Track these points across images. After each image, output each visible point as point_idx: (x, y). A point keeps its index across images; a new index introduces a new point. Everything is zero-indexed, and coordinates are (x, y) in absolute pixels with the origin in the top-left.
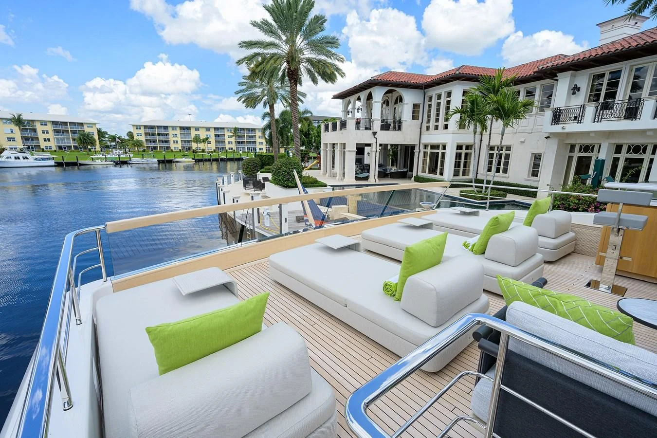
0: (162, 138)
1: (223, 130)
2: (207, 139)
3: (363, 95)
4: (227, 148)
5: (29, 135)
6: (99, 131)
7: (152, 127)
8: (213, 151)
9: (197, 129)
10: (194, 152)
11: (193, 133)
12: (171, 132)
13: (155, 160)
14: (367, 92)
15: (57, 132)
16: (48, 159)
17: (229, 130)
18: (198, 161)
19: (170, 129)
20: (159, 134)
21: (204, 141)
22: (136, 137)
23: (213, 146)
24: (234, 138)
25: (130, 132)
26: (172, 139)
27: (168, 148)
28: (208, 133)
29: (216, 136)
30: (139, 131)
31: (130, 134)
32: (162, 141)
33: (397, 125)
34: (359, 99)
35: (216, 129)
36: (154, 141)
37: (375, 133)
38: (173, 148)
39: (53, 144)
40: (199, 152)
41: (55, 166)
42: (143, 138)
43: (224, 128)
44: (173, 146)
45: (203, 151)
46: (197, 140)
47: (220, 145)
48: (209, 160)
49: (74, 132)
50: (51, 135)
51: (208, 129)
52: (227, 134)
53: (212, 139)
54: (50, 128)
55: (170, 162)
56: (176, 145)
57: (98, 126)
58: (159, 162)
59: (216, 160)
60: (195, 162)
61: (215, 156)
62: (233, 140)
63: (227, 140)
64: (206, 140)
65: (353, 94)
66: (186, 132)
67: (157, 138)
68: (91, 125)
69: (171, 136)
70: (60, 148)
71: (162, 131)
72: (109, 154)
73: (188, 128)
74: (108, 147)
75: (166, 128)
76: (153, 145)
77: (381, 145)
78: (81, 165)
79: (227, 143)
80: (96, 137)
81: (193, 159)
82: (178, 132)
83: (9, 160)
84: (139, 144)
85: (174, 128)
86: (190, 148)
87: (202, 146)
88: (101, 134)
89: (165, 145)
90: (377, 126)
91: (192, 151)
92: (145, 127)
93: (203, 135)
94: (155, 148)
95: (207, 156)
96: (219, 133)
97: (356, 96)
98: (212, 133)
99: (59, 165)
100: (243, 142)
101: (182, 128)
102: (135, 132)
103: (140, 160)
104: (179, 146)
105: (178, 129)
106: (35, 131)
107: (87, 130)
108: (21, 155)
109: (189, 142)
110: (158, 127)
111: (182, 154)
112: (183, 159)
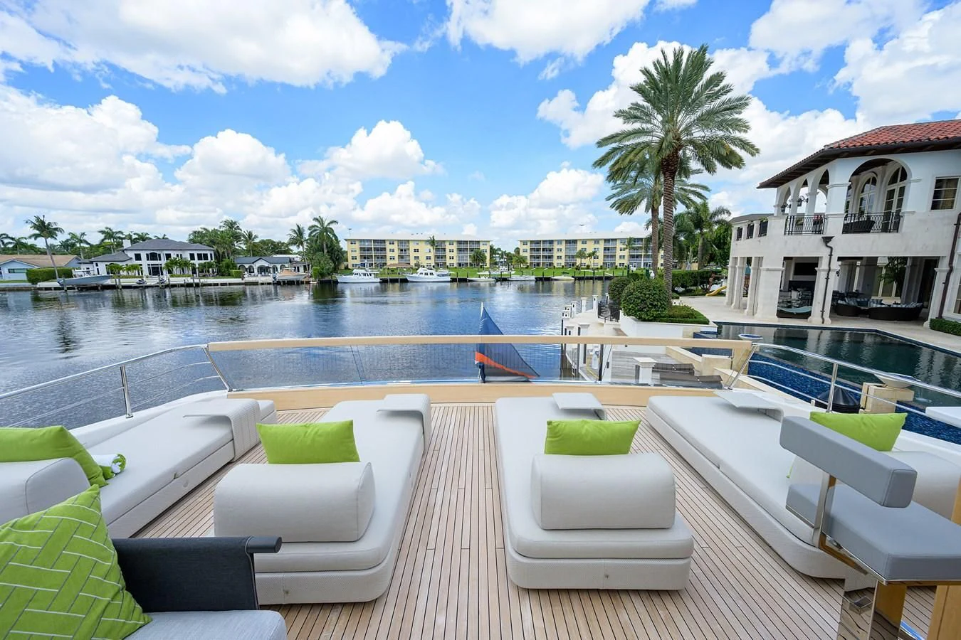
0: (546, 254)
1: (614, 242)
2: (594, 253)
3: (814, 176)
4: (617, 264)
5: (440, 254)
6: (491, 248)
7: (538, 242)
8: (599, 267)
9: (584, 242)
10: (578, 268)
11: (580, 246)
12: (556, 246)
13: (533, 278)
14: (821, 170)
15: (460, 250)
16: (446, 275)
17: (622, 241)
18: (580, 279)
19: (555, 243)
20: (543, 250)
21: (590, 255)
22: (522, 253)
23: (600, 262)
24: (627, 250)
25: (518, 248)
26: (556, 254)
27: (551, 264)
28: (597, 246)
29: (605, 249)
30: (525, 247)
31: (517, 250)
32: (546, 257)
33: (891, 223)
34: (805, 184)
35: (607, 241)
36: (538, 257)
37: (827, 240)
38: (555, 265)
39: (455, 262)
40: (583, 269)
41: (450, 282)
42: (527, 255)
43: (616, 240)
44: (555, 262)
45: (588, 267)
46: (581, 254)
47: (609, 261)
48: (591, 278)
49: (472, 250)
50: (455, 254)
51: (597, 241)
52: (619, 245)
53: (601, 254)
54: (455, 247)
55: (548, 279)
56: (559, 261)
57: (491, 244)
58: (537, 280)
59: (600, 278)
60: (575, 280)
61: (599, 273)
62: (626, 253)
63: (619, 253)
64: (593, 255)
65: (795, 178)
66: (572, 246)
67: (541, 253)
68: (486, 242)
69: (555, 250)
70: (460, 265)
71: (548, 246)
72: (494, 270)
73: (575, 242)
74: (496, 263)
75: (551, 242)
76: (536, 261)
77: (840, 259)
78: (470, 281)
79: (617, 257)
80: (488, 255)
81: (573, 277)
82: (563, 246)
83: (421, 275)
84: (522, 260)
85: (560, 242)
86: (573, 265)
87: (586, 261)
88: (493, 251)
89: (548, 261)
90: (834, 227)
91: (575, 267)
92: (532, 242)
93: (590, 248)
94: (538, 264)
95: (589, 273)
96: (610, 245)
97: (801, 179)
98: (601, 246)
99: (453, 280)
100: (638, 256)
101: (568, 242)
102: (522, 247)
103: (518, 277)
104: (563, 262)
105: (564, 243)
106: (444, 250)
107: (482, 247)
108: (429, 271)
109: (573, 257)
110: (544, 242)
111: (562, 271)
112: (563, 277)
